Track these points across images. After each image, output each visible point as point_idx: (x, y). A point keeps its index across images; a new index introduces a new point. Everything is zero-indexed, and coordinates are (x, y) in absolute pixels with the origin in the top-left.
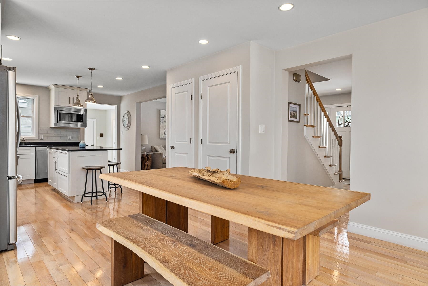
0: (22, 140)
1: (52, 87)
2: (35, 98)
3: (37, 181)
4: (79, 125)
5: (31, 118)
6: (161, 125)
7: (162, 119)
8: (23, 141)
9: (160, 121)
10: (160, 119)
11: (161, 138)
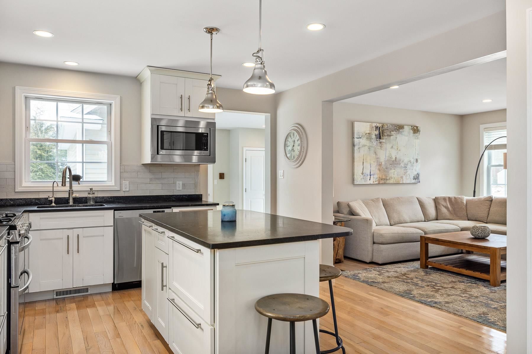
0: (89, 194)
1: (147, 75)
2: (113, 102)
3: (117, 287)
4: (195, 159)
5: (105, 146)
6: (356, 155)
7: (358, 142)
8: (91, 196)
9: (354, 146)
10: (354, 141)
11: (356, 183)
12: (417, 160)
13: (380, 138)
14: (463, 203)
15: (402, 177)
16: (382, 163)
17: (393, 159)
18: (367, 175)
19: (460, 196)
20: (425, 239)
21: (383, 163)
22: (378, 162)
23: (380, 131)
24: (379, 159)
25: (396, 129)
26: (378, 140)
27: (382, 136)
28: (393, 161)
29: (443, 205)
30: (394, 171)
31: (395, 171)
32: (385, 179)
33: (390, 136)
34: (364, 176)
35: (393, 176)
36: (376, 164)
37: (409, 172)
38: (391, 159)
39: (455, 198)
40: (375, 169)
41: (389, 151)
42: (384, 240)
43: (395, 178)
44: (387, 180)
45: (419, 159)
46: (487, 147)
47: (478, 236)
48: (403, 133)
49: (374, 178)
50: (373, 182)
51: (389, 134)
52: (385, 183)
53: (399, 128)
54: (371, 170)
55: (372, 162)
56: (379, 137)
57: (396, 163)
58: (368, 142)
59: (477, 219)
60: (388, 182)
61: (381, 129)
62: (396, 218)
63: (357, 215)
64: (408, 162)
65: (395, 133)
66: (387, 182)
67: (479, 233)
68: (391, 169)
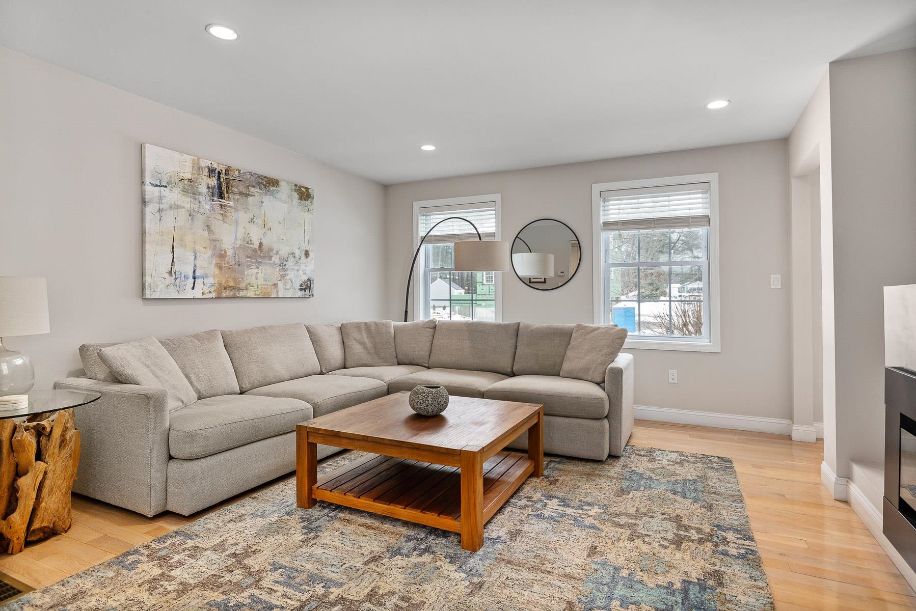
6: (148, 225)
7: (157, 194)
9: (145, 202)
10: (145, 191)
11: (148, 295)
12: (307, 254)
13: (221, 196)
14: (390, 333)
15: (274, 285)
16: (226, 252)
17: (254, 247)
18: (186, 277)
19: (384, 321)
20: (307, 432)
21: (230, 253)
22: (214, 248)
23: (222, 180)
24: (218, 243)
25: (262, 183)
26: (215, 199)
27: (227, 193)
28: (254, 250)
29: (356, 340)
30: (256, 270)
31: (260, 271)
32: (234, 288)
33: (247, 195)
34: (176, 279)
35: (253, 281)
36: (209, 252)
37: (291, 275)
38: (249, 246)
39: (375, 323)
40: (206, 263)
41: (244, 228)
42: (197, 450)
43: (259, 286)
44: (239, 289)
45: (312, 251)
46: (423, 239)
47: (425, 413)
48: (277, 196)
49: (204, 284)
50: (203, 294)
51: (244, 191)
52: (234, 297)
53: (269, 183)
54: (197, 265)
55: (199, 248)
56: (220, 192)
57: (261, 255)
58: (189, 199)
59: (413, 362)
60: (242, 294)
61: (223, 176)
62: (254, 372)
63: (127, 381)
64: (289, 254)
65: (259, 191)
66: (240, 295)
67: (427, 406)
68: (249, 267)
